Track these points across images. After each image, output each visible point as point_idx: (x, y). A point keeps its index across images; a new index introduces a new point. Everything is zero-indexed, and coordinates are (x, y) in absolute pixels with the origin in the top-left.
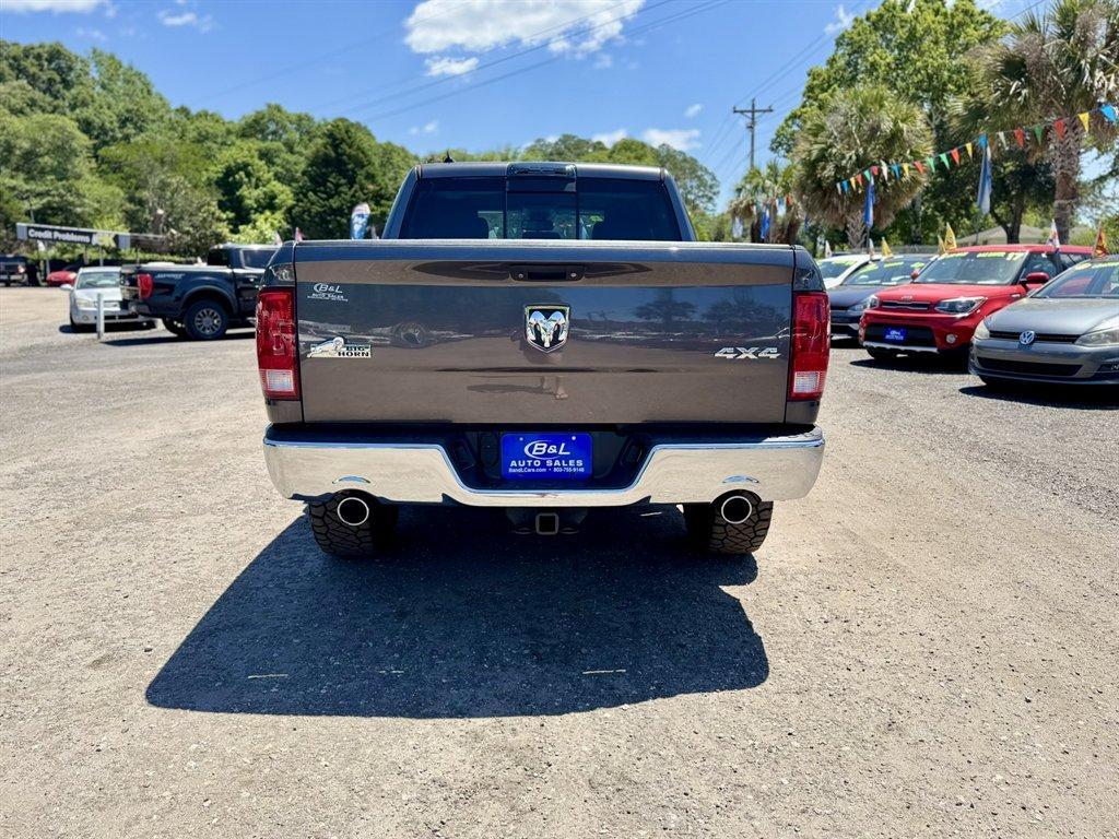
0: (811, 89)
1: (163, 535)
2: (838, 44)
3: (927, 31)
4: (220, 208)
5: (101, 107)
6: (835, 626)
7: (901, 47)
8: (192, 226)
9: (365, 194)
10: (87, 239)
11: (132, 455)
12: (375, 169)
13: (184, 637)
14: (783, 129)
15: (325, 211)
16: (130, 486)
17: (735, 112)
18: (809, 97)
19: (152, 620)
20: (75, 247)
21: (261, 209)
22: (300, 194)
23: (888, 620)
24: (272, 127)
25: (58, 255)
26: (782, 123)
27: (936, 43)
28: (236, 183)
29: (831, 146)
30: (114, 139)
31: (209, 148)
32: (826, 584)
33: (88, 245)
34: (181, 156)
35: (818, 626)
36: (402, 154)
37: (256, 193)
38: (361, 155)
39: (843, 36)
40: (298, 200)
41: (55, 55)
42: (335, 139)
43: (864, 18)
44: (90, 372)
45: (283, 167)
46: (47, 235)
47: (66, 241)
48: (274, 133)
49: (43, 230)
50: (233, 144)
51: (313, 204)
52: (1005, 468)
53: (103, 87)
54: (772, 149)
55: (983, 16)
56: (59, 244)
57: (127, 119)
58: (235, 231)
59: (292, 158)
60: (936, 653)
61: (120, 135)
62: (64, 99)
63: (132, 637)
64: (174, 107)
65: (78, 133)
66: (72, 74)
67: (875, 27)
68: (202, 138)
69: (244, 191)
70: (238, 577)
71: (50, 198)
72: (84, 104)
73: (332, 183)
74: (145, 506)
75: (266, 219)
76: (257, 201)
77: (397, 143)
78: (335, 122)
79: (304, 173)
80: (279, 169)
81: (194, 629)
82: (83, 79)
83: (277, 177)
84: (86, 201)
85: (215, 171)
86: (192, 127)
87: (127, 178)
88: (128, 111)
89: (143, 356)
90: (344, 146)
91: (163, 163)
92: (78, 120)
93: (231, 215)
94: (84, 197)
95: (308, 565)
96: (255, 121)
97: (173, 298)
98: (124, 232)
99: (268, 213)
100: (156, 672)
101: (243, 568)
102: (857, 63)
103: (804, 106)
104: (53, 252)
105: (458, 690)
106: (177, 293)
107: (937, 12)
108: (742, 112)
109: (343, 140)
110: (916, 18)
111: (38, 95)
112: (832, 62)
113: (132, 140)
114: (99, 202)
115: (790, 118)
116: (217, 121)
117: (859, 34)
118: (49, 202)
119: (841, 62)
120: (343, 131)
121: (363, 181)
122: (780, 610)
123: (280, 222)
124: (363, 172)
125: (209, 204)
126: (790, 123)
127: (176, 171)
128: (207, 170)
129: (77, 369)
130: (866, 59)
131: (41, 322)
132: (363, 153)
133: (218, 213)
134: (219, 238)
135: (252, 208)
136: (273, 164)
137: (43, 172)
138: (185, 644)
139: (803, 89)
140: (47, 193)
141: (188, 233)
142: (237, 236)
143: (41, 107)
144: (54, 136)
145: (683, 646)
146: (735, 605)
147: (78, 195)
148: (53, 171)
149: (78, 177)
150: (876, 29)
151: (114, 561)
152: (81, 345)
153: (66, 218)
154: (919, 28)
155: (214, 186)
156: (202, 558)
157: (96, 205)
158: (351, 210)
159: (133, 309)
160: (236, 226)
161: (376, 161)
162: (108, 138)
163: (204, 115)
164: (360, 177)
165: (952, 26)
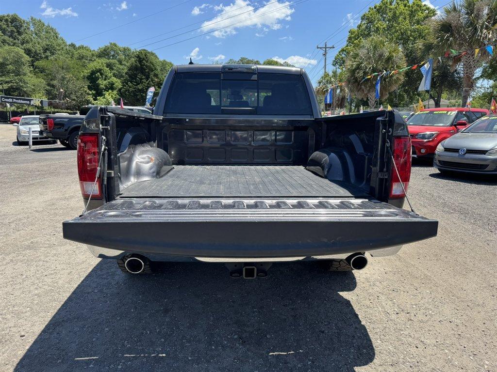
0: (350, 38)
1: (42, 258)
2: (362, 19)
3: (401, 14)
4: (89, 89)
5: (35, 44)
6: (403, 316)
7: (389, 20)
8: (76, 97)
9: (153, 83)
10: (28, 102)
11: (35, 209)
12: (158, 72)
13: (44, 326)
14: (338, 56)
15: (136, 90)
16: (30, 227)
17: (318, 48)
18: (349, 42)
19: (28, 314)
20: (23, 106)
21: (107, 89)
22: (125, 83)
23: (430, 312)
24: (112, 53)
25: (16, 109)
26: (338, 53)
27: (405, 19)
28: (97, 78)
29: (362, 63)
30: (41, 58)
31: (84, 62)
32: (392, 288)
33: (29, 105)
34: (71, 66)
35: (394, 317)
36: (170, 65)
37: (105, 82)
38: (152, 66)
39: (365, 15)
40: (124, 86)
41: (14, 20)
42: (140, 58)
43: (373, 7)
44: (22, 165)
45: (117, 71)
46: (10, 100)
47: (19, 103)
48: (113, 56)
49: (8, 98)
50: (95, 60)
51: (130, 87)
52: (462, 216)
53: (36, 34)
54: (333, 65)
55: (425, 7)
56: (16, 105)
57: (47, 49)
58: (95, 99)
59: (121, 67)
60: (462, 335)
61: (43, 56)
62: (18, 40)
63: (15, 327)
64: (68, 43)
65: (25, 55)
66: (22, 29)
67: (378, 11)
68: (81, 58)
69: (100, 81)
70: (79, 285)
71: (12, 84)
72: (27, 42)
73: (139, 78)
74: (35, 240)
75: (109, 94)
76: (106, 86)
77: (168, 60)
78: (140, 51)
79: (126, 73)
80: (115, 72)
81: (51, 321)
82: (27, 31)
83: (115, 75)
84: (28, 85)
85: (86, 72)
86: (77, 52)
87: (47, 75)
88: (47, 45)
89: (49, 157)
90: (144, 61)
91: (63, 68)
92: (25, 49)
93: (94, 92)
94: (27, 83)
95: (117, 278)
96: (104, 50)
97: (64, 130)
98: (45, 99)
99: (110, 91)
100: (25, 352)
101: (82, 279)
102: (370, 27)
103: (347, 46)
104: (13, 108)
105: (198, 365)
106: (65, 128)
107: (405, 6)
108: (321, 48)
109: (144, 59)
110: (396, 8)
111: (6, 38)
112: (359, 27)
113: (49, 58)
114: (34, 86)
115: (341, 51)
116: (87, 50)
117: (371, 15)
118: (11, 86)
119: (364, 27)
120: (144, 55)
121: (153, 77)
122: (371, 306)
123: (115, 95)
124: (153, 73)
125: (84, 87)
126: (341, 53)
127: (69, 72)
128: (83, 72)
129: (16, 163)
130: (374, 26)
131: (4, 140)
132: (153, 64)
133: (88, 91)
134: (88, 102)
135: (103, 89)
136: (113, 69)
137: (8, 72)
138: (44, 331)
139: (347, 39)
140: (11, 82)
141: (74, 100)
142: (96, 102)
143: (8, 43)
144: (14, 56)
145: (323, 332)
146: (348, 303)
147: (25, 83)
148: (13, 72)
149: (25, 74)
150: (379, 13)
151: (14, 275)
152: (21, 151)
153: (19, 93)
154: (397, 12)
155: (86, 79)
156: (61, 272)
157: (33, 87)
158: (147, 90)
159: (45, 135)
160: (96, 97)
161: (159, 69)
162: (39, 57)
163: (82, 47)
164: (151, 76)
165: (412, 11)
